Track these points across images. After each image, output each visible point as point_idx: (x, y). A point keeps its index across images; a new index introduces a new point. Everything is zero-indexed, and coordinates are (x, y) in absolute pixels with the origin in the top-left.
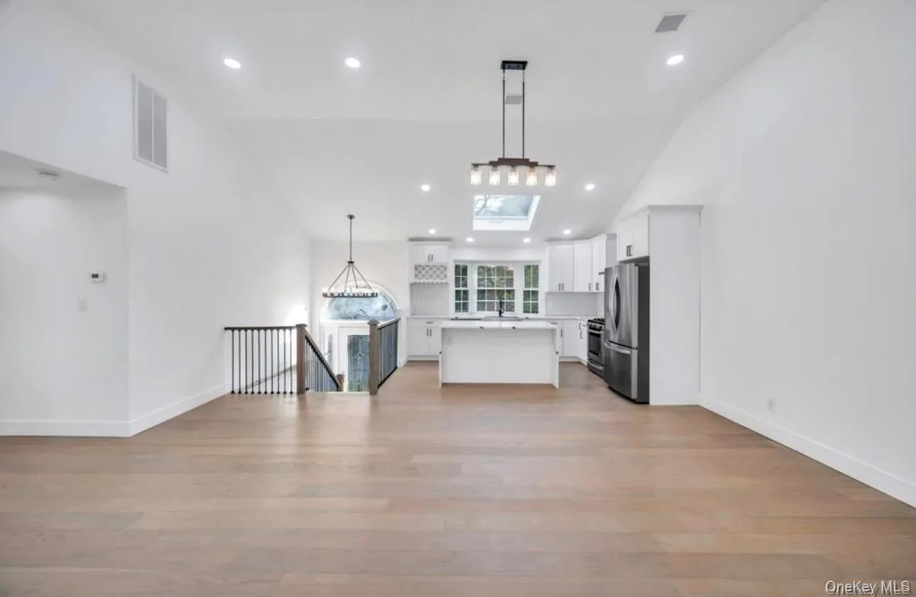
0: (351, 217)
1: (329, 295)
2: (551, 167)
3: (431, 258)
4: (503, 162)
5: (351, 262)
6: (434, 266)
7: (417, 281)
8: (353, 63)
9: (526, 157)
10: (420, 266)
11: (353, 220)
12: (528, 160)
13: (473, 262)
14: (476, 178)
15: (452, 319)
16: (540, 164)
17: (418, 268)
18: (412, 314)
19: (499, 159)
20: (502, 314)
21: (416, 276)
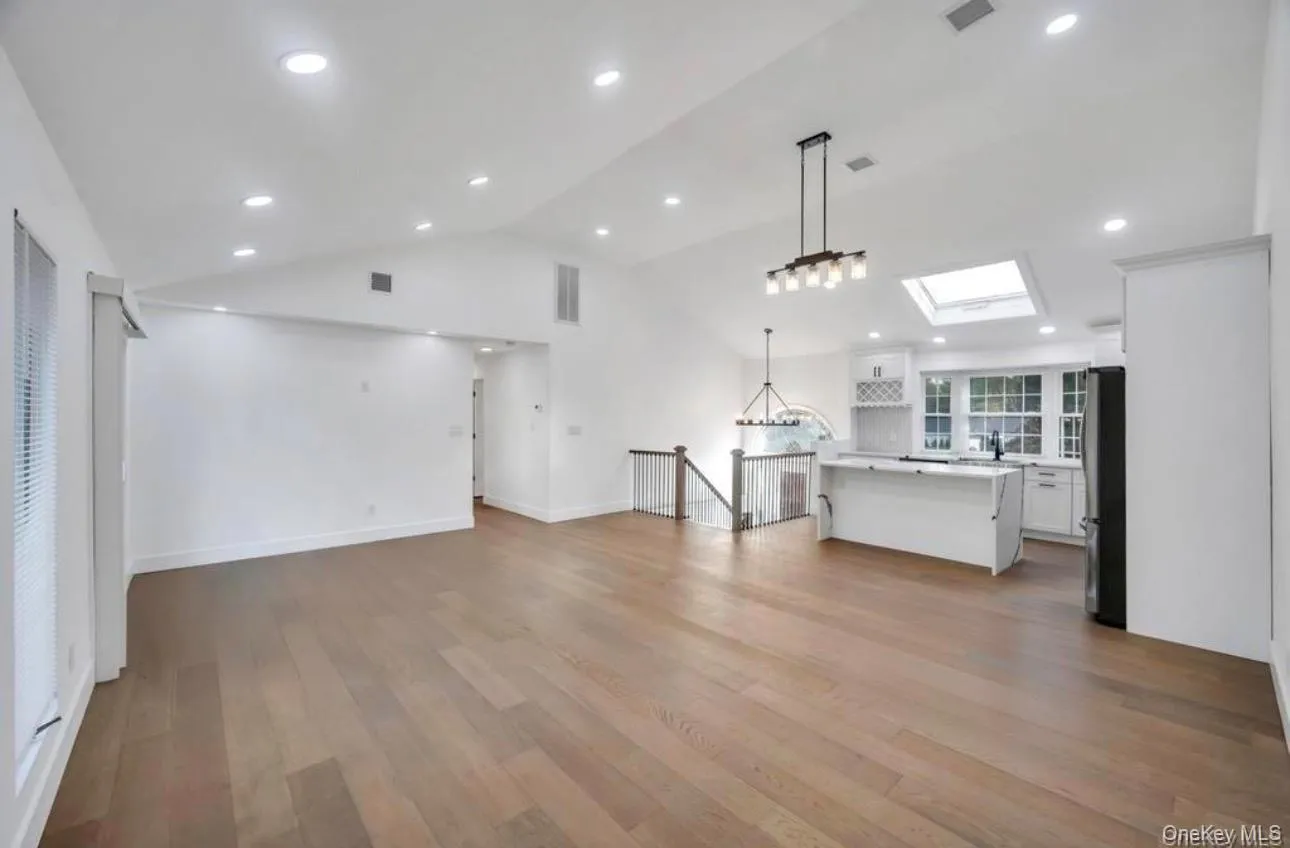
0: (768, 331)
1: (746, 422)
2: (860, 254)
3: (878, 371)
4: (803, 261)
5: (768, 384)
6: (884, 383)
7: (860, 404)
8: (672, 201)
9: (827, 249)
10: (864, 384)
11: (770, 335)
12: (830, 252)
13: (960, 373)
14: (772, 288)
15: (901, 459)
16: (845, 253)
17: (863, 387)
18: (859, 449)
19: (797, 260)
20: (1002, 457)
21: (859, 398)
